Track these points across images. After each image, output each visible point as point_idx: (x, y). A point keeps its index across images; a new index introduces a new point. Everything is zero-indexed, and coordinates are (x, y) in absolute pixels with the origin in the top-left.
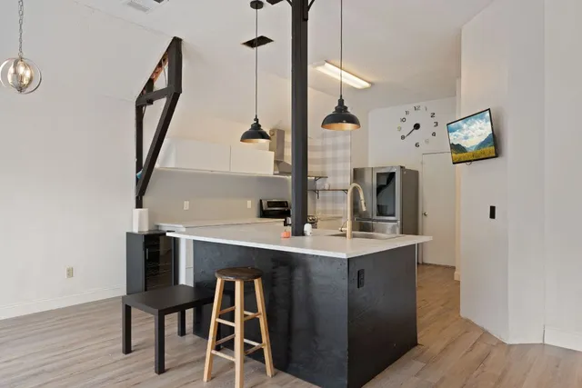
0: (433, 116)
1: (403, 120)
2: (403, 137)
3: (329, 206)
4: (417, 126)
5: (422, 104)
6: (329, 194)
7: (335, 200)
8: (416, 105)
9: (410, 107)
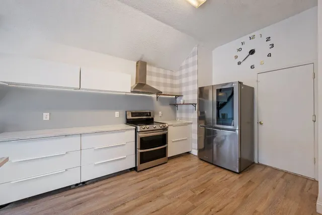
0: (268, 39)
1: (240, 50)
2: (239, 63)
3: (184, 115)
4: (252, 52)
5: (257, 34)
6: (184, 107)
7: (187, 111)
8: (251, 35)
9: (245, 39)
